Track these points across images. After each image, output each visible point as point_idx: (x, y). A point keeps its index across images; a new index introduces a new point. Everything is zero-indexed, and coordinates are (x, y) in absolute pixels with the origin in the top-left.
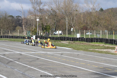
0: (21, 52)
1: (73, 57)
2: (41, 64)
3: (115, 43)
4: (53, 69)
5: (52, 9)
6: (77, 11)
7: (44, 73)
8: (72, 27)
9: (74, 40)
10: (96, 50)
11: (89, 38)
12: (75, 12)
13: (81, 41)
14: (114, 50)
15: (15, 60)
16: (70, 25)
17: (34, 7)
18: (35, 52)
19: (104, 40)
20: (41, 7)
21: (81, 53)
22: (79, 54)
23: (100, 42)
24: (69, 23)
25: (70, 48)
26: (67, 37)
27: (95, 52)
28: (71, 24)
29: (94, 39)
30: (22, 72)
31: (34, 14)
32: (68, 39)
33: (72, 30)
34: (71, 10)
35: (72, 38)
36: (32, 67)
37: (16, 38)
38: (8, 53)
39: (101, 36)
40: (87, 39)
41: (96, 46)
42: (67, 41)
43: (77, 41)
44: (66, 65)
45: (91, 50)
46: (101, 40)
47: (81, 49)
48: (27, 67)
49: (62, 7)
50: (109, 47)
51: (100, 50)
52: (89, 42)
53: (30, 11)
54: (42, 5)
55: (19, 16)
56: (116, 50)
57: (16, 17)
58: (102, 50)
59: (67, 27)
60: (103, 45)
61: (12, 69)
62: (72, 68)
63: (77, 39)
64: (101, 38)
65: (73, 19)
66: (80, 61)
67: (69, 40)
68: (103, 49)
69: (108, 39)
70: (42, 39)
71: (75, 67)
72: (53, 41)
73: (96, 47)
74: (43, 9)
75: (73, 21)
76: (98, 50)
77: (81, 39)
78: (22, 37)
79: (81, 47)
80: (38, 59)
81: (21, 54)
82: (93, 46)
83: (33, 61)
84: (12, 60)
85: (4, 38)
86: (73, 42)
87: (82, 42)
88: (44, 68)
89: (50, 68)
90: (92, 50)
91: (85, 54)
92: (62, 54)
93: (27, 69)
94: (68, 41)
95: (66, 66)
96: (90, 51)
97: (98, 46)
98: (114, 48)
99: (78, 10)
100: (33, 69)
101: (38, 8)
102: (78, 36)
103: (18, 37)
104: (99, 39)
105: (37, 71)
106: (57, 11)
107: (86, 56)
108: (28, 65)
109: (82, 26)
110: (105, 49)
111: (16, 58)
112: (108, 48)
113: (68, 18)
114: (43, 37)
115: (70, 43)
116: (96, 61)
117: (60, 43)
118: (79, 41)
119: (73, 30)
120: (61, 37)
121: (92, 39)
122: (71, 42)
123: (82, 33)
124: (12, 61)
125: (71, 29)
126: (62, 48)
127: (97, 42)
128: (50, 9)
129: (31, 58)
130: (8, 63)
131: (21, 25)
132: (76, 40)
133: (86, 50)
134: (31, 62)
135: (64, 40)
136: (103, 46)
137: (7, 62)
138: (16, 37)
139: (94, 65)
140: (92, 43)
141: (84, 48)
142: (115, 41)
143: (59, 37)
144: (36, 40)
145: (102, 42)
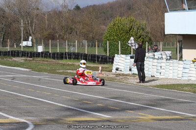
1: (32, 83)
3: (98, 61)
6: (38, 9)
8: (30, 35)
9: (34, 56)
10: (69, 71)
11: (58, 53)
12: (35, 12)
13: (45, 57)
16: (27, 32)
19: (81, 56)
21: (45, 76)
22: (41, 79)
23: (75, 58)
24: (25, 29)
25: (27, 68)
26: (22, 52)
28: (29, 30)
29: (66, 54)
32: (24, 54)
34: (29, 9)
35: (30, 52)
39: (76, 50)
40: (54, 54)
41: (68, 65)
42: (22, 57)
44: (21, 96)
45: (60, 71)
47: (45, 70)
49: (14, 2)
50: (89, 67)
52: (58, 58)
56: (100, 71)
59: (22, 35)
62: (29, 101)
63: (38, 55)
64: (76, 52)
65: (32, 22)
66: (42, 89)
67: (25, 56)
69: (87, 54)
71: (35, 100)
73: (68, 68)
75: (32, 26)
76: (71, 71)
77: (45, 55)
79: (44, 67)
82: (64, 65)
86: (31, 59)
90: (62, 71)
91: (51, 78)
92: (14, 78)
95: (20, 98)
96: (58, 74)
97: (71, 65)
98: (96, 69)
99: (39, 8)
102: (40, 49)
104: (74, 54)
106: (6, 9)
107: (53, 81)
109: (46, 33)
113: (23, 21)
117: (10, 60)
118: (42, 57)
120: (12, 52)
121: (62, 54)
122: (28, 59)
123: (46, 45)
125: (29, 38)
126: (14, 69)
127: (70, 58)
132: (37, 57)
133: (53, 71)
135: (18, 56)
139: (65, 95)
140: (62, 60)
141: (49, 68)
142: (98, 57)
143: (9, 52)
145: (78, 58)
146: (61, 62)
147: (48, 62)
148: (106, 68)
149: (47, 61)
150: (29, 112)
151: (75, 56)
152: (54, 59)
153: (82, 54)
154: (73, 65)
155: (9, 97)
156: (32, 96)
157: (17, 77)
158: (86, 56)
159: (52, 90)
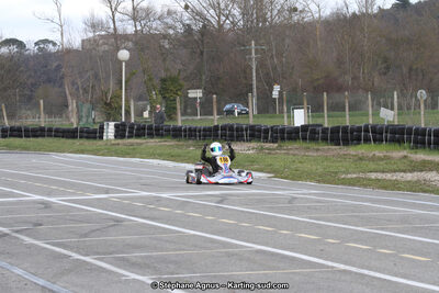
0: (49, 195)
1: (271, 209)
2: (128, 245)
5: (187, 7)
6: (296, 10)
7: (138, 280)
8: (276, 82)
9: (283, 139)
10: (373, 176)
11: (345, 128)
13: (311, 139)
15: (17, 232)
16: (267, 75)
18: (107, 191)
19: (409, 134)
21: (307, 191)
22: (294, 199)
23: (391, 141)
24: (261, 65)
25: (262, 171)
26: (252, 127)
27: (365, 186)
29: (366, 130)
31: (112, 31)
32: (255, 134)
33: (275, 94)
35: (272, 128)
36: (87, 259)
39: (396, 117)
40: (335, 130)
41: (373, 159)
42: (250, 141)
43: (296, 139)
44: (237, 246)
45: (349, 176)
46: (396, 135)
47: (310, 176)
48: (69, 257)
50: (430, 162)
51: (388, 176)
52: (346, 143)
53: (92, 16)
55: (46, 41)
57: (36, 44)
58: (399, 176)
59: (254, 82)
60: (405, 153)
62: (258, 258)
63: (293, 134)
64: (396, 123)
66: (295, 226)
67: (258, 138)
68: (404, 171)
69: (425, 130)
70: (143, 136)
71: (273, 254)
72: (190, 142)
73: (372, 166)
74: (149, 10)
75: (279, 57)
76: (380, 176)
77: (308, 134)
78: (57, 131)
79: (307, 167)
80: (118, 221)
81: (47, 205)
82: (361, 159)
83: (93, 231)
84: (6, 230)
86: (276, 145)
87: (313, 146)
88: (140, 261)
89: (164, 260)
90: (355, 176)
92: (222, 199)
94: (254, 144)
95: (235, 251)
96: (345, 184)
97: (380, 159)
99: (300, 8)
100: (91, 264)
102: (300, 118)
103: (42, 129)
104: (389, 128)
105: (110, 272)
106: (211, 14)
110: (411, 171)
111: (26, 222)
112: (424, 167)
113: (257, 44)
114: (150, 128)
115: (262, 149)
118: (304, 139)
119: (280, 93)
120: (224, 128)
121: (358, 129)
122: (268, 145)
123: (316, 108)
124: (6, 235)
125: (271, 90)
127: (378, 141)
129: (88, 218)
132: (290, 139)
133: (329, 177)
134: (86, 235)
135: (240, 138)
136: (405, 157)
138: (34, 131)
139: (356, 241)
140: (358, 147)
141: (320, 170)
143: (216, 128)
144: (120, 141)
145: (400, 141)
146: (353, 150)
147: (320, 153)
149: (318, 150)
151: (392, 133)
152: (337, 144)
153: (410, 130)
154: (386, 158)
155: (206, 248)
156: (267, 245)
157: (231, 195)
158: (421, 132)
159: (320, 226)
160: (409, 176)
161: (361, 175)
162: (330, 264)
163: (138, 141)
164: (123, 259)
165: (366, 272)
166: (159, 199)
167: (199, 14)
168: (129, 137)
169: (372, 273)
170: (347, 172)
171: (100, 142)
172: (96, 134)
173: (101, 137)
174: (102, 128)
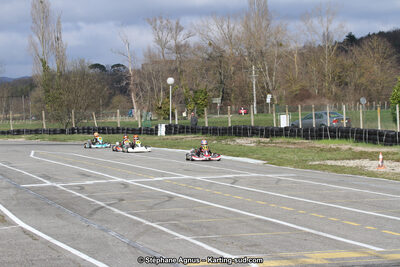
0: (126, 178)
1: (265, 188)
2: (178, 215)
3: (381, 141)
4: (207, 228)
5: (210, 44)
6: (281, 45)
7: (185, 240)
8: (269, 93)
9: (273, 136)
10: (329, 163)
11: (312, 129)
12: (276, 51)
13: (291, 136)
14: (375, 163)
15: (109, 205)
16: (263, 88)
17: (159, 41)
18: (163, 175)
19: (353, 133)
20: (181, 38)
21: (287, 175)
22: (280, 180)
23: (342, 137)
24: (259, 82)
25: (258, 159)
26: (253, 128)
27: (324, 170)
28: (267, 84)
29: (326, 130)
30: (127, 241)
32: (255, 132)
33: (268, 100)
34: (266, 45)
35: (266, 128)
36: (154, 225)
37: (113, 133)
38: (92, 182)
39: (345, 122)
40: (306, 130)
41: (330, 150)
42: (252, 136)
43: (281, 135)
45: (314, 163)
47: (289, 162)
48: (142, 223)
49: (240, 36)
50: (365, 153)
51: (339, 163)
52: (312, 138)
53: (149, 50)
54: (182, 33)
55: (118, 65)
56: (380, 162)
57: (113, 67)
58: (345, 163)
59: (255, 93)
60: (350, 146)
61: (103, 230)
62: (256, 224)
63: (281, 132)
65: (271, 71)
66: (280, 201)
67: (257, 134)
68: (349, 159)
69: (362, 130)
70: (183, 132)
71: (266, 221)
72: (214, 137)
73: (329, 155)
74: (186, 46)
75: (271, 75)
76: (333, 163)
77: (291, 132)
78: (128, 129)
79: (289, 156)
80: (171, 198)
81: (126, 186)
82: (322, 150)
84: (102, 204)
85: (79, 133)
86: (269, 140)
87: (292, 140)
88: (186, 226)
89: (200, 226)
91: (298, 177)
92: (235, 181)
93: (142, 230)
94: (255, 139)
96: (311, 168)
97: (335, 150)
98: (373, 157)
99: (283, 43)
100: (156, 229)
101: (172, 43)
102: (284, 121)
103: (118, 129)
104: (341, 130)
105: (167, 234)
106: (227, 49)
107: (300, 183)
108: (144, 218)
109: (296, 88)
110: (353, 159)
112: (362, 155)
113: (256, 68)
114: (188, 128)
115: (260, 142)
116: (323, 198)
117: (232, 143)
118: (286, 136)
119: (271, 99)
120: (235, 128)
121: (320, 130)
122: (263, 140)
124: (103, 207)
125: (266, 97)
126: (237, 161)
127: (333, 137)
128: (205, 44)
129: (152, 195)
130: (91, 214)
131: (125, 91)
132: (277, 136)
133: (302, 164)
134: (151, 208)
135: (245, 135)
136: (350, 149)
137: (88, 212)
138: (113, 130)
139: (317, 212)
140: (320, 141)
141: (296, 158)
142: (381, 134)
143: (230, 128)
144: (168, 137)
145: (347, 137)
147: (296, 146)
148: (394, 154)
149: (295, 143)
150: (255, 245)
151: (342, 132)
152: (307, 139)
153: (353, 130)
154: (338, 149)
157: (241, 178)
158: (360, 132)
159: (295, 201)
160: (352, 163)
161: (322, 162)
162: (300, 228)
163: (181, 136)
164: (176, 225)
165: (321, 233)
166: (195, 181)
167: (218, 48)
168: (175, 134)
169: (324, 235)
170: (313, 160)
171: (156, 138)
172: (153, 132)
173: (157, 134)
174: (157, 127)
